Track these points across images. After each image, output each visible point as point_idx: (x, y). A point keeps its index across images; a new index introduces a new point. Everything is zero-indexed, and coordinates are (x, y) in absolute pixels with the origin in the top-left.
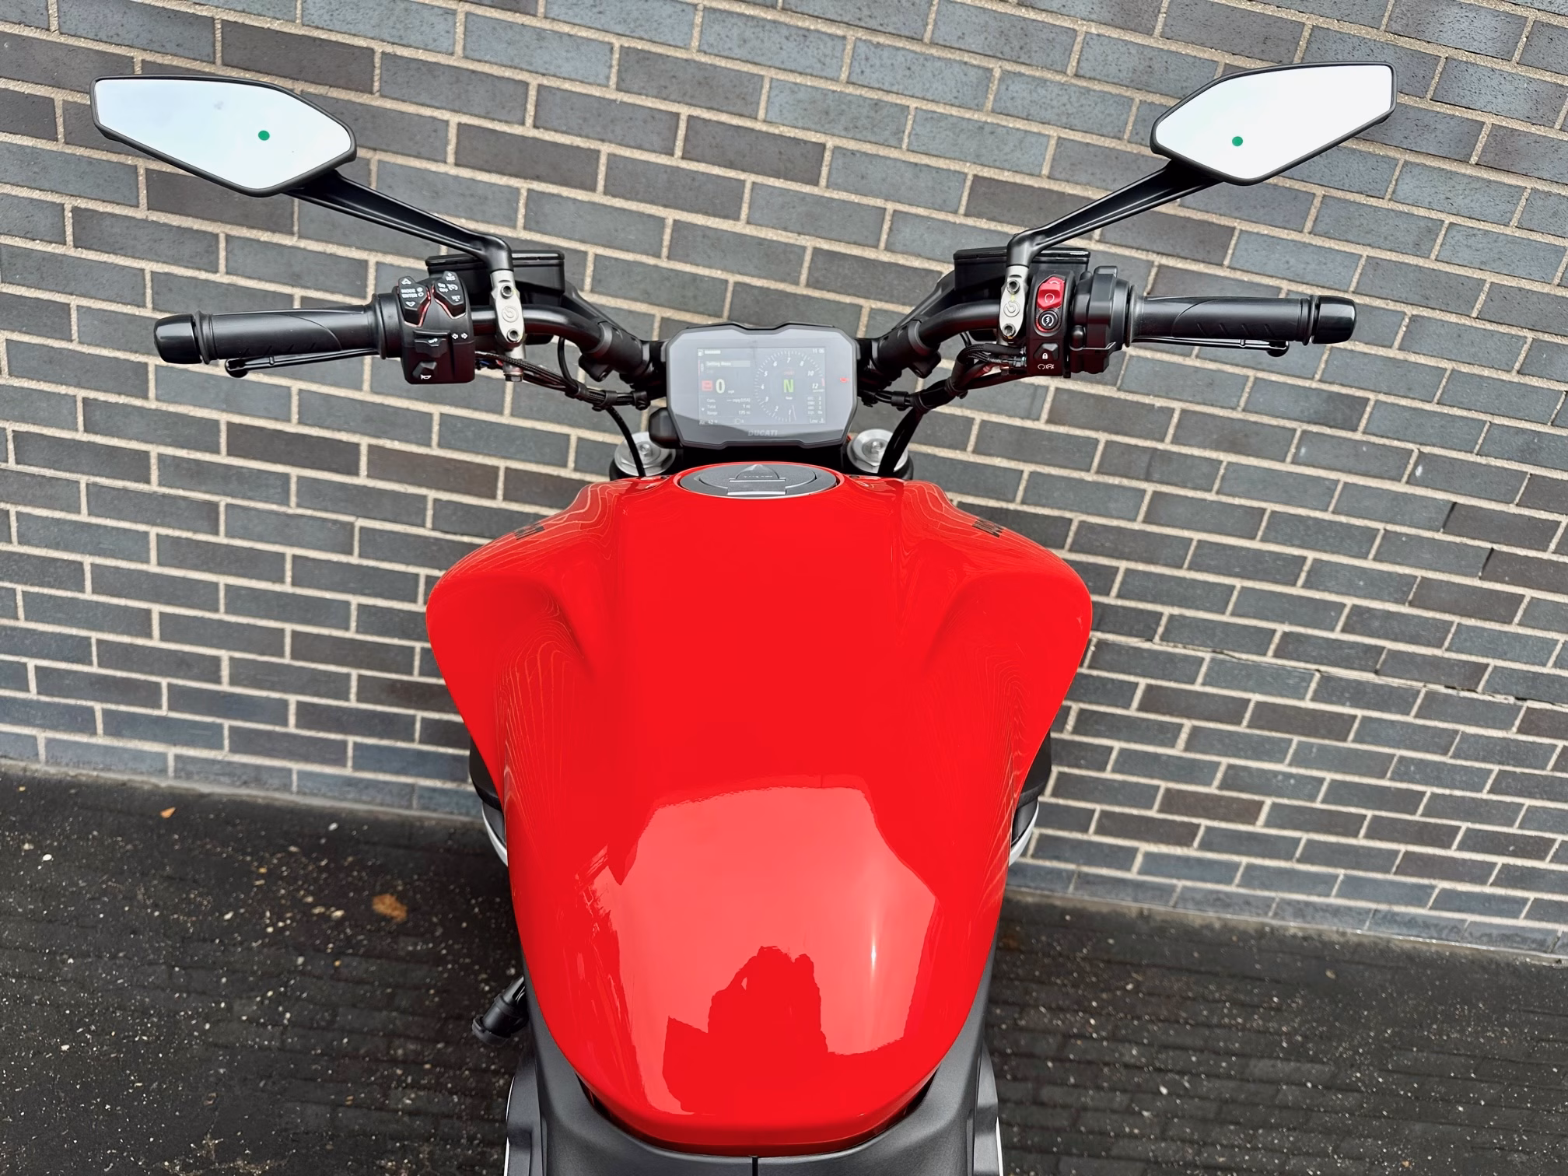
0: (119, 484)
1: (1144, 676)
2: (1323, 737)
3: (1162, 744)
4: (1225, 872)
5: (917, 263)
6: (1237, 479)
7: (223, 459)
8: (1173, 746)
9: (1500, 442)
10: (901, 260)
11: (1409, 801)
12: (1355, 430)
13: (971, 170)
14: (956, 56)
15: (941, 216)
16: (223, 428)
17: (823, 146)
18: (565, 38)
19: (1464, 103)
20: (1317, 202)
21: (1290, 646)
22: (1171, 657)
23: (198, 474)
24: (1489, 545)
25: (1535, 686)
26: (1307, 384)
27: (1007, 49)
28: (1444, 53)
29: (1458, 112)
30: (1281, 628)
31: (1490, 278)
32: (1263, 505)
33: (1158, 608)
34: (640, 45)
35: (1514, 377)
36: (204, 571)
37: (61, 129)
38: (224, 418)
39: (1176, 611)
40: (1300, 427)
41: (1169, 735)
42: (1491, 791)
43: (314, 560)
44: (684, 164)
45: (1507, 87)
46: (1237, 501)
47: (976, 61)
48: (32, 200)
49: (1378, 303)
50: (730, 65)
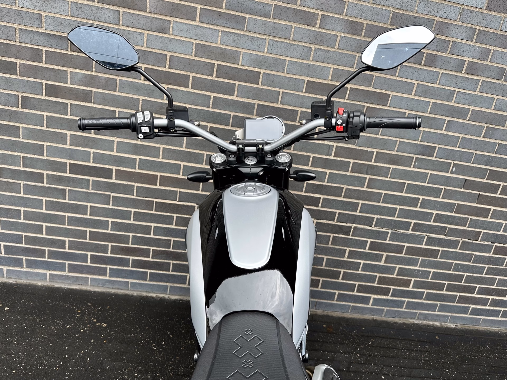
0: (34, 184)
1: (370, 238)
2: (430, 257)
3: (377, 261)
4: (400, 304)
5: (290, 108)
6: (396, 174)
7: (68, 175)
8: (381, 262)
9: (479, 159)
10: (285, 107)
11: (459, 278)
12: (432, 157)
13: (306, 79)
14: (301, 44)
15: (297, 93)
16: (68, 165)
17: (260, 73)
18: (178, 41)
19: (459, 54)
20: (416, 86)
21: (417, 227)
22: (378, 232)
23: (59, 180)
24: (478, 193)
25: (497, 238)
26: (416, 142)
27: (316, 41)
28: (452, 40)
29: (457, 57)
30: (414, 221)
31: (471, 108)
32: (405, 181)
33: (373, 216)
34: (202, 43)
35: (481, 139)
36: (61, 212)
37: (18, 72)
38: (68, 162)
39: (379, 217)
40: (415, 156)
41: (379, 258)
42: (485, 274)
43: (97, 207)
44: (216, 79)
45: (472, 49)
46: (396, 180)
47: (307, 45)
48: (8, 94)
49: (437, 116)
50: (230, 48)
